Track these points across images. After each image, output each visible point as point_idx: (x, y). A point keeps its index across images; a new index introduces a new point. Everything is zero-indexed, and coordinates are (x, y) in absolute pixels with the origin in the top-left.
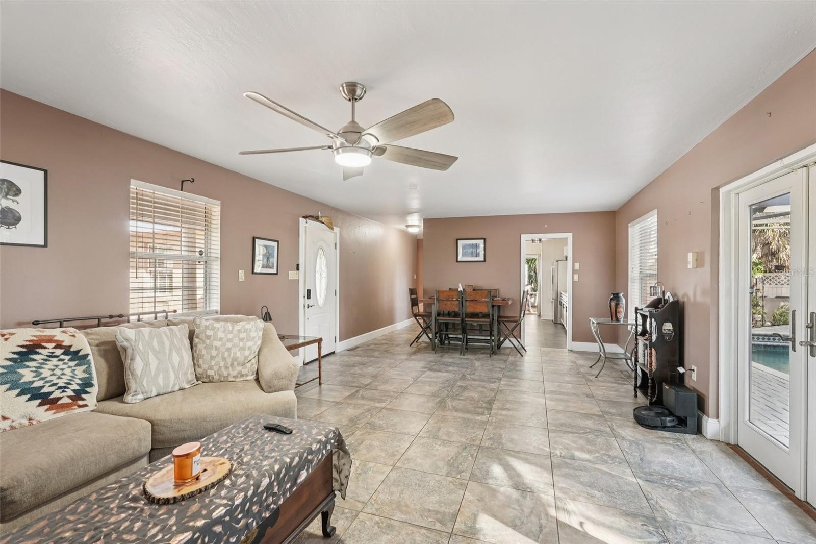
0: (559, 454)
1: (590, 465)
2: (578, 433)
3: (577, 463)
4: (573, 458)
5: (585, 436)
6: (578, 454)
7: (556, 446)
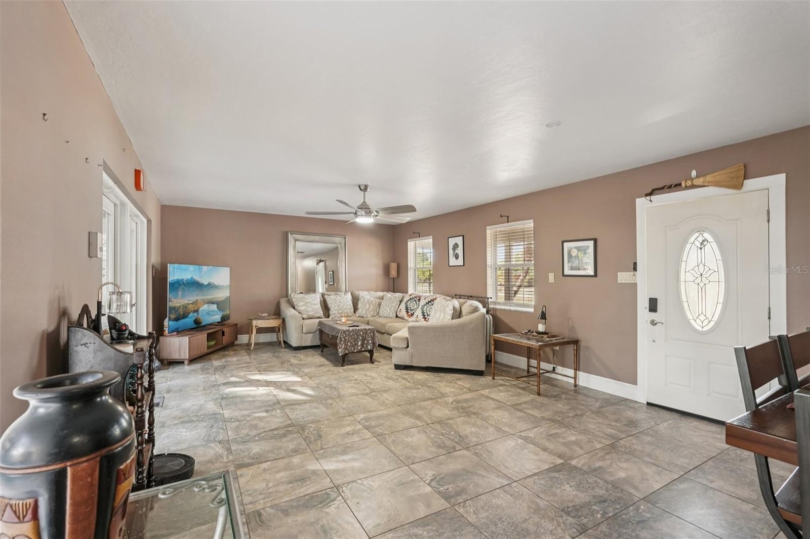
0: (277, 410)
1: (254, 411)
2: (267, 432)
3: (264, 409)
4: (267, 411)
5: (259, 431)
6: (264, 414)
7: (281, 414)
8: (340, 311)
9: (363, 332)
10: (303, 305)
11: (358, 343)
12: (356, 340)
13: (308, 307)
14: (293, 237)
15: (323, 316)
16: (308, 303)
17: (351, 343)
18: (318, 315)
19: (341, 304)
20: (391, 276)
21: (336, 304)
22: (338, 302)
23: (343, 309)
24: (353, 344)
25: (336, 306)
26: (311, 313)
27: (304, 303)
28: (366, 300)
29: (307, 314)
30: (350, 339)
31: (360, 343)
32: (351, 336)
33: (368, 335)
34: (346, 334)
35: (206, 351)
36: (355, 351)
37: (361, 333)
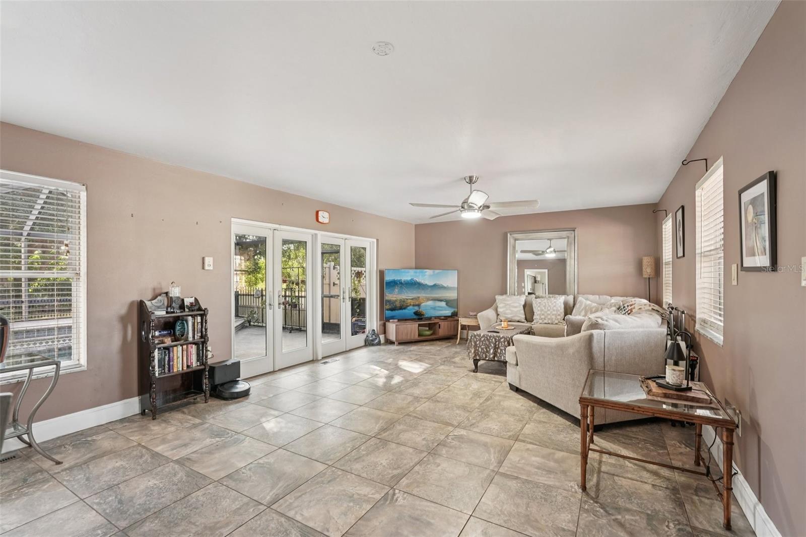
8: (543, 317)
9: (495, 339)
10: (503, 307)
11: (490, 350)
12: (487, 347)
13: (507, 310)
14: (513, 237)
15: (523, 320)
16: (508, 305)
17: (482, 349)
18: (517, 319)
19: (545, 308)
20: (645, 276)
21: (539, 309)
22: (542, 306)
23: (546, 314)
24: (484, 350)
25: (538, 310)
26: (509, 316)
27: (504, 305)
28: (583, 306)
29: (505, 317)
30: (481, 345)
31: (492, 351)
32: (482, 341)
33: (502, 344)
34: (477, 339)
35: (416, 337)
36: (487, 359)
37: (493, 340)
